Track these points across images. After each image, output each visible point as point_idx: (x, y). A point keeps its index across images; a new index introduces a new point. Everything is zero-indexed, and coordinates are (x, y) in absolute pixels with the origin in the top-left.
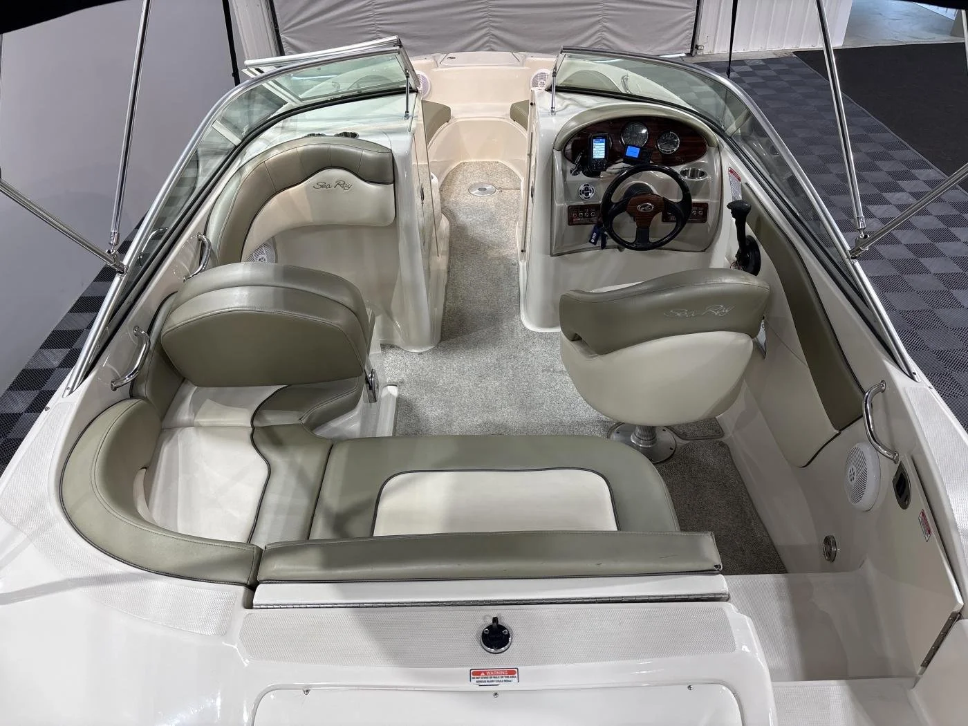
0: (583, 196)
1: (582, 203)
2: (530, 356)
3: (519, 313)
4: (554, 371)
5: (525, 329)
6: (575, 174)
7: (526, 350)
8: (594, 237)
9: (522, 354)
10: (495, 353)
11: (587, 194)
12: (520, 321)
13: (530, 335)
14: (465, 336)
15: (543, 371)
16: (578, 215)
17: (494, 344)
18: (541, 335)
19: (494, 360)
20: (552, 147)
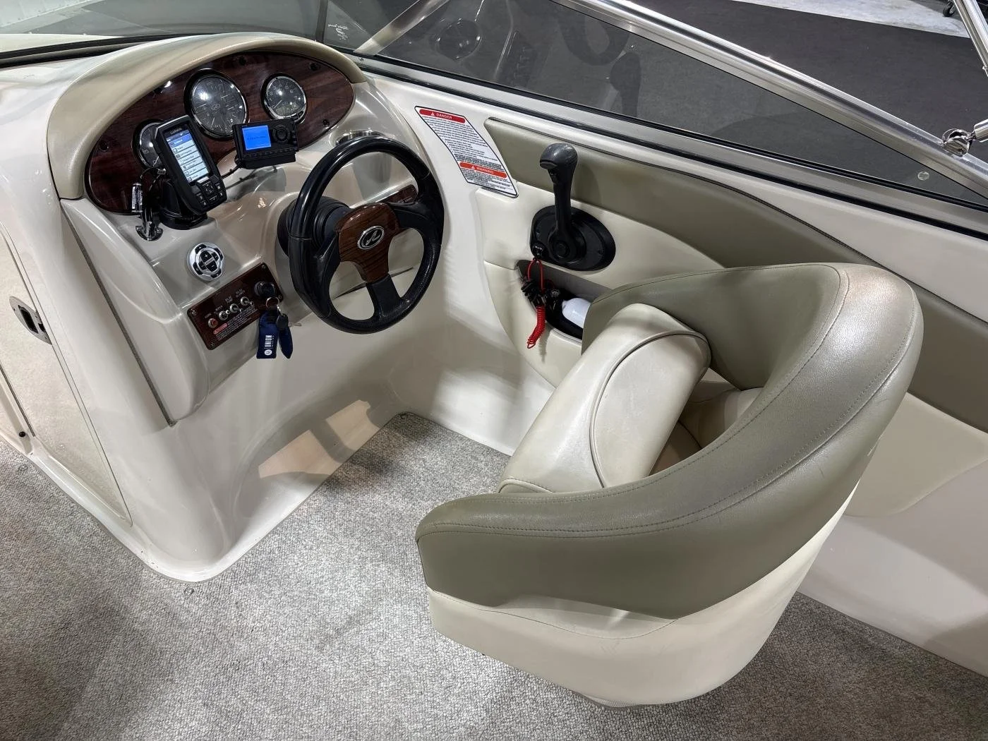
0: (207, 274)
1: (209, 290)
2: (262, 639)
3: (140, 563)
4: (338, 631)
5: (190, 590)
6: (155, 236)
7: (240, 631)
8: (268, 344)
9: (243, 647)
10: (186, 694)
11: (212, 267)
12: (161, 576)
13: (213, 591)
14: (78, 711)
15: (320, 648)
16: (217, 317)
17: (161, 675)
18: (232, 573)
19: (202, 713)
20: (53, 196)
